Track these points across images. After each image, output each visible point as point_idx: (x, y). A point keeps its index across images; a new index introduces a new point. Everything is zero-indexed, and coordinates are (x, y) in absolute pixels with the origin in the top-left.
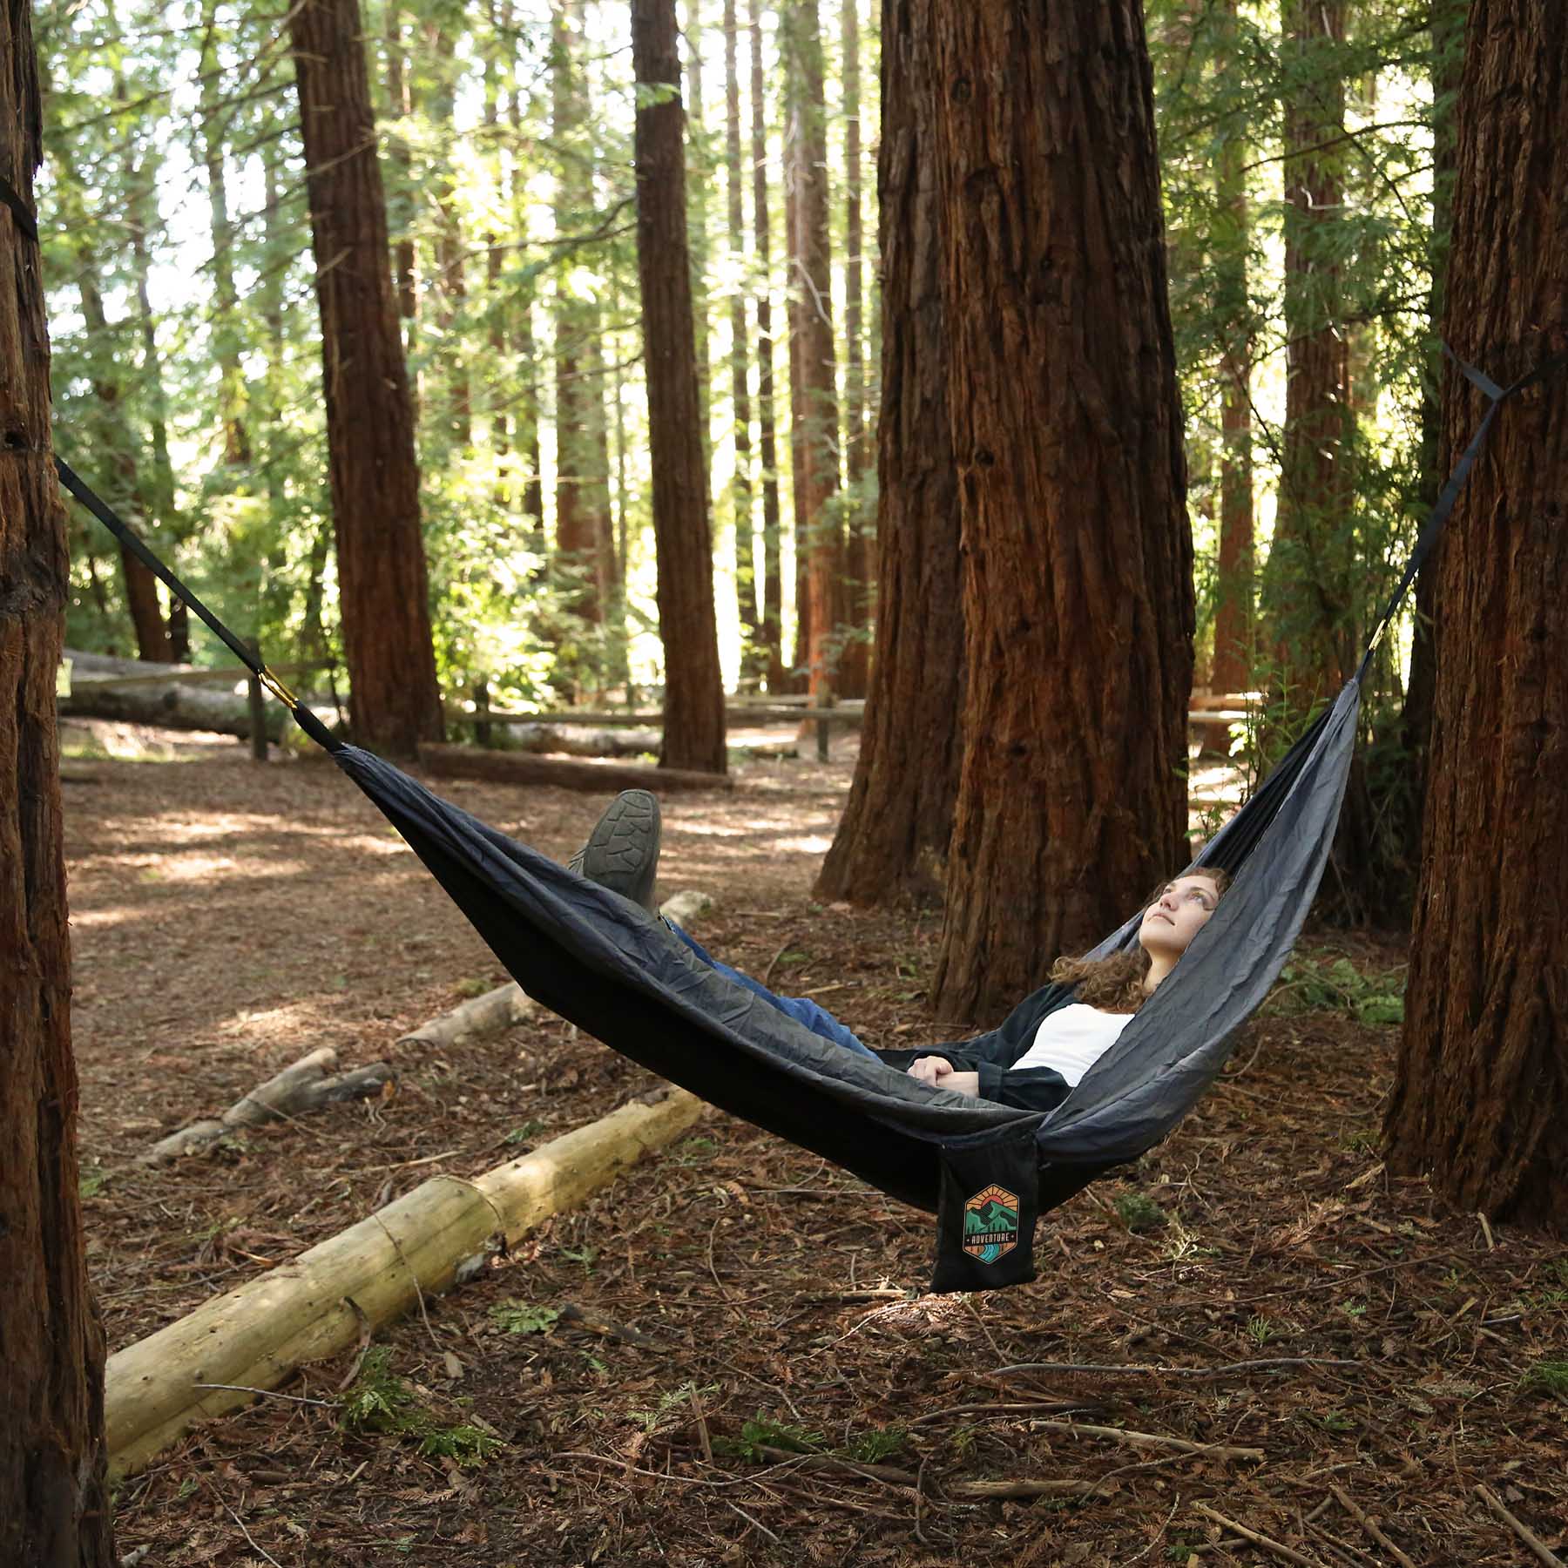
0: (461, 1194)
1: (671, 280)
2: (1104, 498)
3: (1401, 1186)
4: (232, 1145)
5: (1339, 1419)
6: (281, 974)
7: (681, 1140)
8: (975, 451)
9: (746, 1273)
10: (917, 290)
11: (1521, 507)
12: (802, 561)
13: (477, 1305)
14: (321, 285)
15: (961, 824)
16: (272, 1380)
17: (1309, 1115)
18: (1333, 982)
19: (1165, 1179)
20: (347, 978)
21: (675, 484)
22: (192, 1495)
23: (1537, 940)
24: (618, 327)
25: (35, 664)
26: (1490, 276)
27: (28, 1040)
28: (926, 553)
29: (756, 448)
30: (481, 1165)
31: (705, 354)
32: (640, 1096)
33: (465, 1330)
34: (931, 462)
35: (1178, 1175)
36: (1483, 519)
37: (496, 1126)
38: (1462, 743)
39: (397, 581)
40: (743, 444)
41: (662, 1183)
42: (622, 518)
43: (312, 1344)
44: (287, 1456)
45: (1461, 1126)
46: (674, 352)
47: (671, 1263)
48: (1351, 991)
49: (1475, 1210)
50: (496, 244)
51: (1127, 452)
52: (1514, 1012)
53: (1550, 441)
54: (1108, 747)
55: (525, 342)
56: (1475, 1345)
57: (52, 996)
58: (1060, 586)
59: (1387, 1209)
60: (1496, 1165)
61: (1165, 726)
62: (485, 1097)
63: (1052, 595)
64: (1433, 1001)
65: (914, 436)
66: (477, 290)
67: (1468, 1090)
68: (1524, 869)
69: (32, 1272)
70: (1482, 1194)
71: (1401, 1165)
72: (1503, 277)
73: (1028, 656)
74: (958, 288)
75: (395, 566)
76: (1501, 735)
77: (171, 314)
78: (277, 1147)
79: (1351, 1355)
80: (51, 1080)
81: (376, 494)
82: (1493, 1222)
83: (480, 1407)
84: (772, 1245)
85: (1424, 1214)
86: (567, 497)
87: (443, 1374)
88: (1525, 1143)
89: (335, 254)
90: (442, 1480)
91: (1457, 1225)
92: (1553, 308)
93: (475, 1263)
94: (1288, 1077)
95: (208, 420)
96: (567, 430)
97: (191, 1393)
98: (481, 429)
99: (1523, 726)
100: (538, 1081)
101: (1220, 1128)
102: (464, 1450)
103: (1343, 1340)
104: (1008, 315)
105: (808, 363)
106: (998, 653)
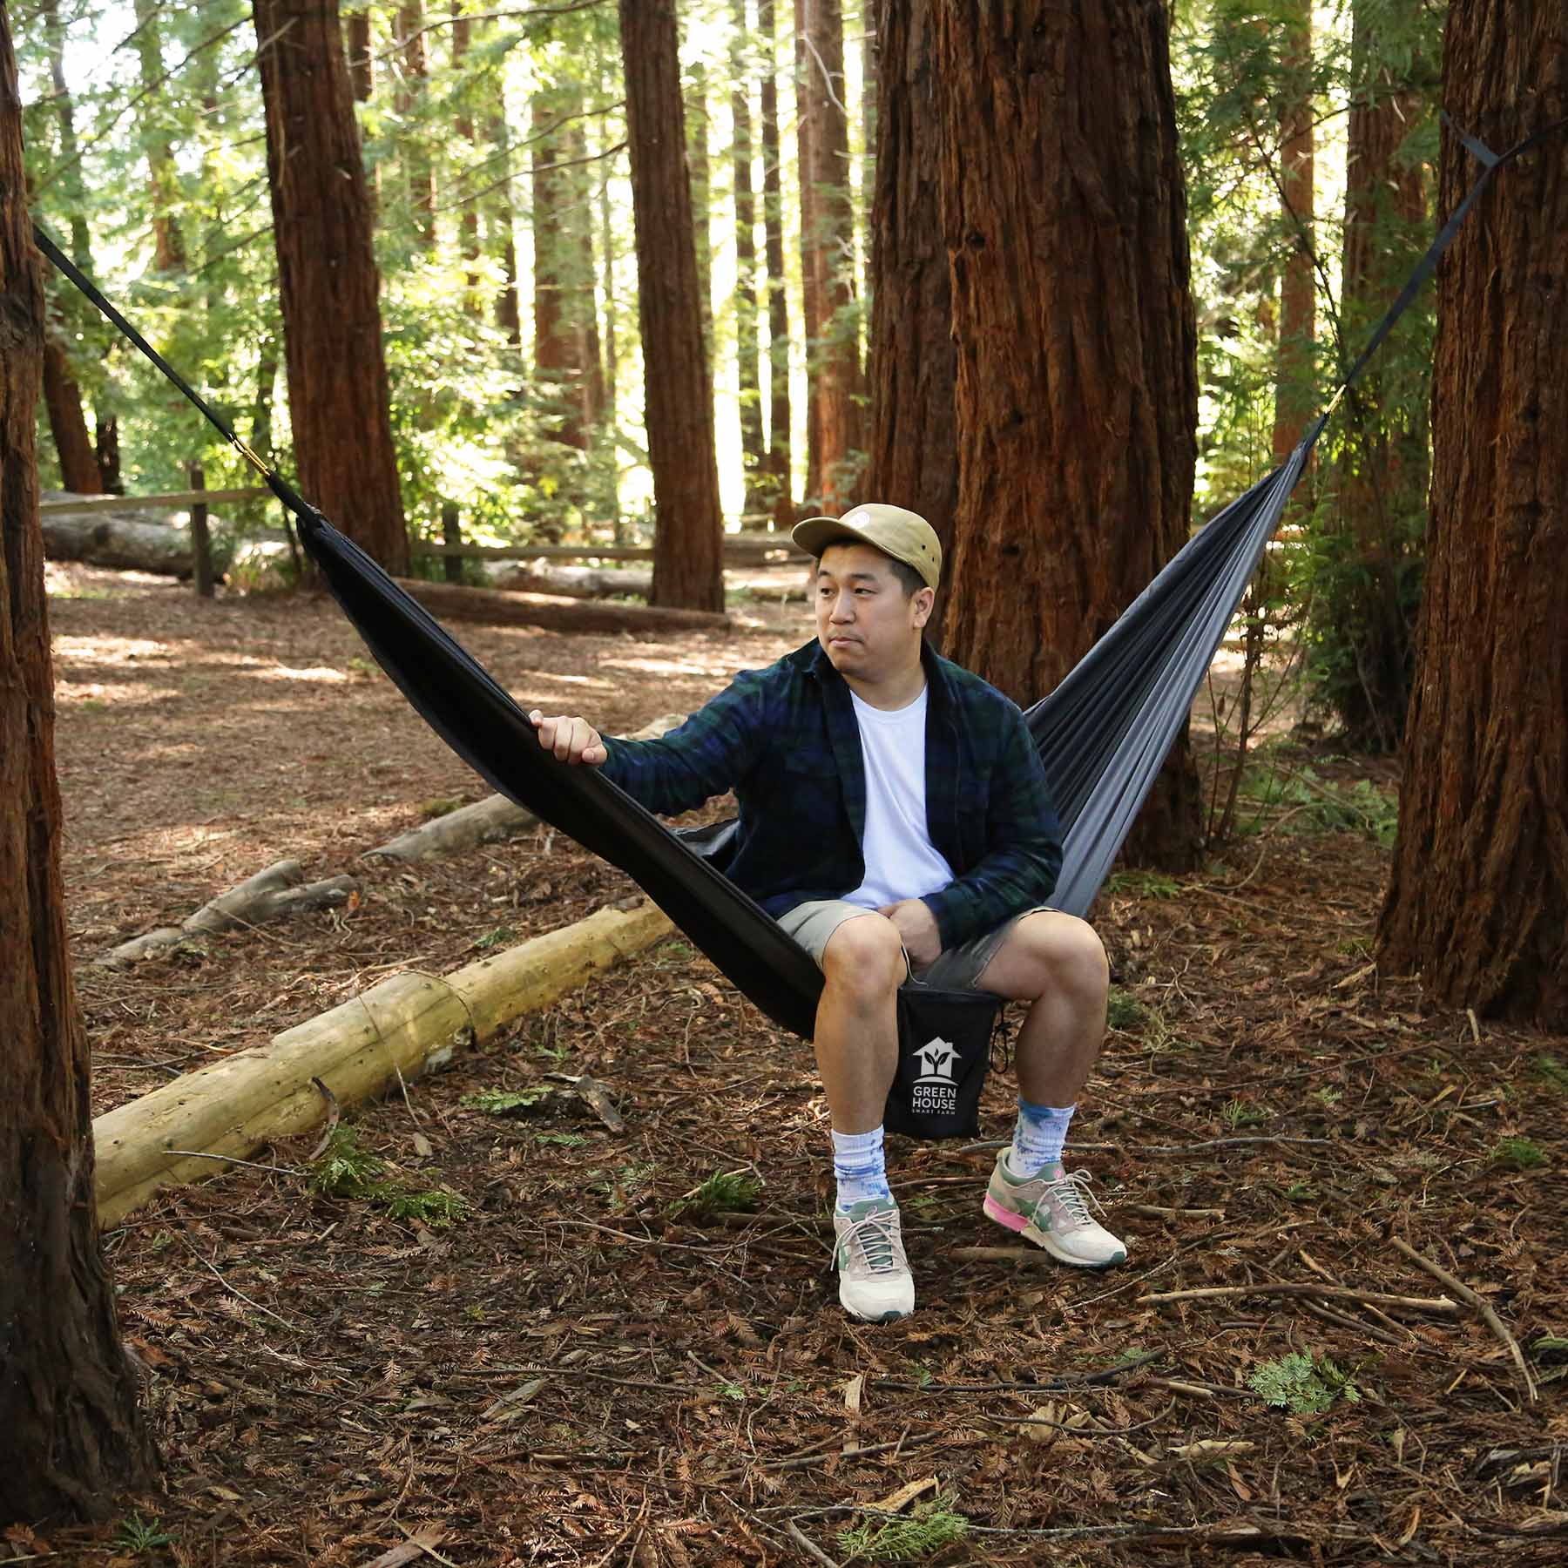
0: (429, 987)
1: (658, 56)
2: (1101, 285)
3: (1391, 983)
4: (192, 949)
5: (1303, 1189)
6: (237, 797)
7: (658, 945)
8: (965, 233)
9: (719, 1067)
10: (913, 62)
11: (1515, 279)
12: (813, 379)
13: (446, 1093)
14: (262, 62)
15: (952, 629)
16: (244, 1152)
17: (1309, 925)
18: (1352, 806)
19: (1152, 980)
20: (309, 801)
21: (664, 286)
22: (165, 1249)
23: (1529, 729)
24: (603, 112)
25: (15, 401)
26: (1487, 37)
27: (18, 752)
28: (924, 348)
29: (761, 255)
30: (452, 966)
31: (701, 145)
32: (614, 903)
33: (434, 1115)
34: (929, 250)
35: (1165, 977)
36: (1478, 292)
37: (466, 934)
38: (1455, 528)
39: (355, 396)
40: (745, 250)
41: (637, 986)
42: (611, 333)
43: (280, 1121)
44: (257, 1218)
45: (1451, 921)
46: (662, 139)
47: (643, 1057)
48: (1372, 812)
49: (1465, 1008)
50: (462, 15)
51: (1123, 232)
52: (1506, 803)
53: (1546, 210)
54: (1105, 545)
55: (496, 130)
56: (1449, 1126)
57: (38, 718)
58: (1053, 375)
59: (1373, 1006)
60: (1485, 960)
61: (1166, 526)
62: (454, 908)
63: (1045, 386)
64: (1425, 796)
65: (912, 222)
66: (443, 70)
67: (1458, 885)
68: (1516, 656)
69: (24, 972)
70: (1472, 989)
71: (1393, 964)
72: (1500, 39)
73: (1020, 452)
74: (948, 56)
75: (353, 381)
76: (1494, 519)
77: (93, 97)
78: (239, 953)
79: (1323, 1135)
80: (37, 797)
81: (330, 301)
82: (1483, 1017)
83: (450, 1179)
84: (747, 1041)
85: (1410, 1009)
86: (548, 309)
87: (411, 1151)
88: (1515, 937)
89: (278, 28)
90: (411, 1239)
91: (1445, 1020)
92: (1549, 70)
93: (444, 1055)
94: (1291, 890)
95: (136, 219)
96: (546, 230)
97: (163, 1158)
98: (447, 228)
99: (1515, 508)
100: (510, 893)
101: (1213, 936)
102: (431, 1212)
103: (1316, 1123)
104: (999, 85)
105: (818, 154)
106: (990, 447)
